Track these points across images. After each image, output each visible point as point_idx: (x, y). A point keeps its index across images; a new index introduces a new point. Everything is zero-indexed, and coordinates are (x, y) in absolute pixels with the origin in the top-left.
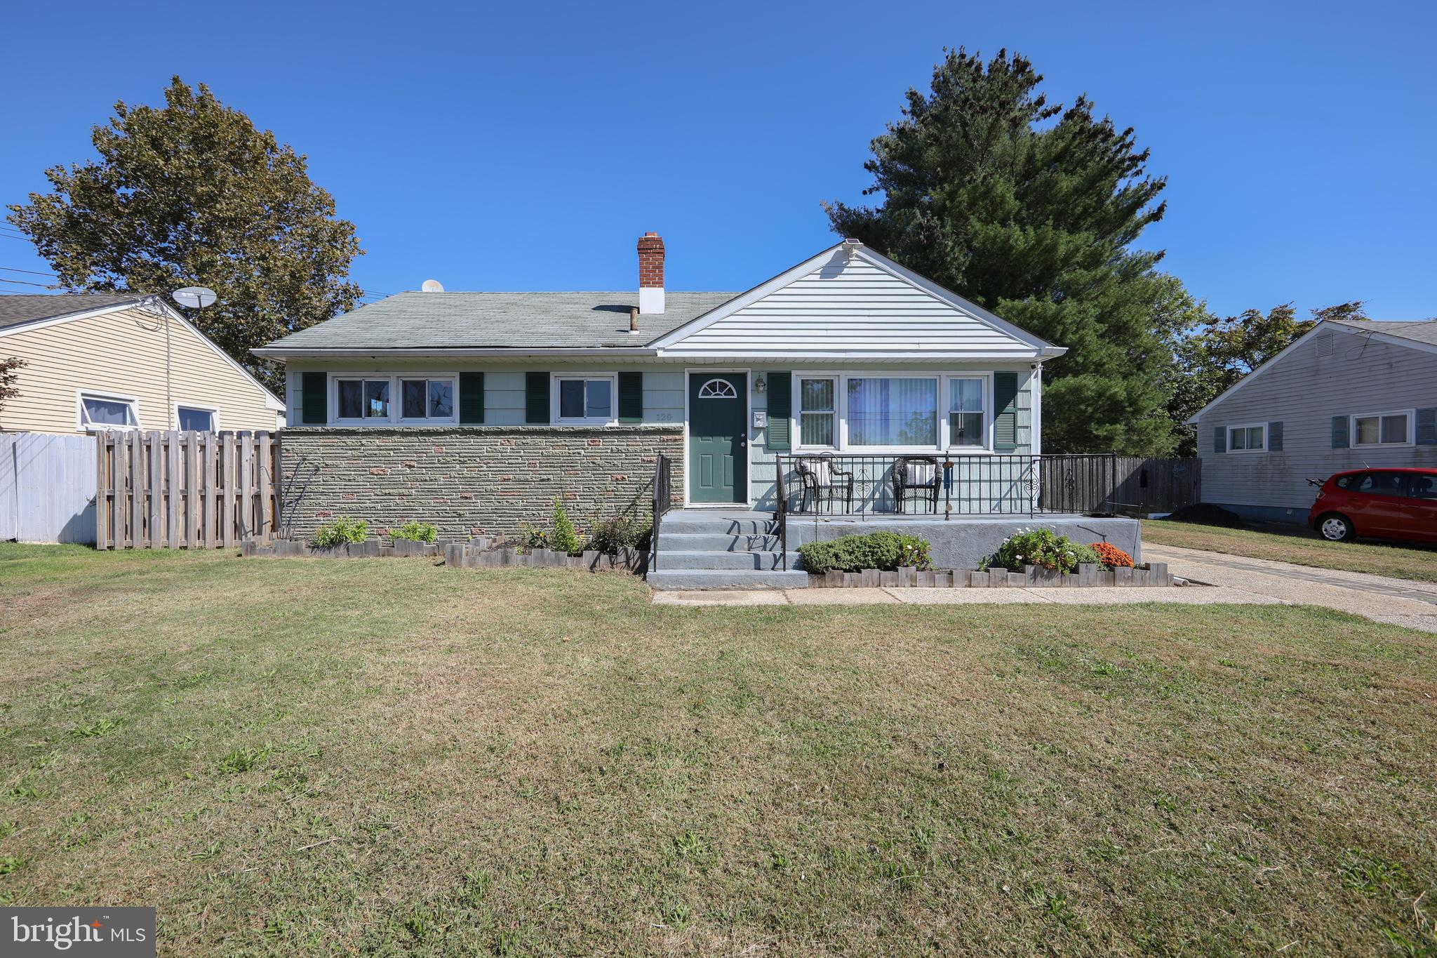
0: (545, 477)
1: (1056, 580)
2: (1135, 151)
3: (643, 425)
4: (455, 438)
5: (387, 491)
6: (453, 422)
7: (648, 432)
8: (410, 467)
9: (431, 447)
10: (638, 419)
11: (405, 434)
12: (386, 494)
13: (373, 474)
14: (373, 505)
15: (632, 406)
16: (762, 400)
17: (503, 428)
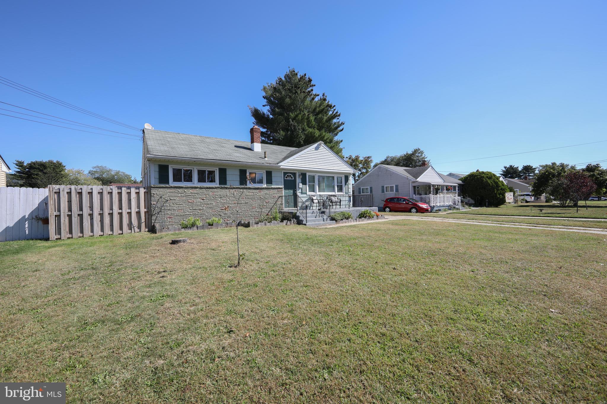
0: (247, 202)
1: (371, 219)
2: (338, 114)
3: (273, 186)
4: (218, 190)
5: (195, 208)
6: (216, 184)
7: (274, 189)
8: (203, 199)
9: (210, 192)
10: (271, 185)
11: (201, 188)
12: (194, 209)
13: (189, 202)
14: (189, 213)
15: (269, 181)
16: (300, 181)
17: (234, 187)
